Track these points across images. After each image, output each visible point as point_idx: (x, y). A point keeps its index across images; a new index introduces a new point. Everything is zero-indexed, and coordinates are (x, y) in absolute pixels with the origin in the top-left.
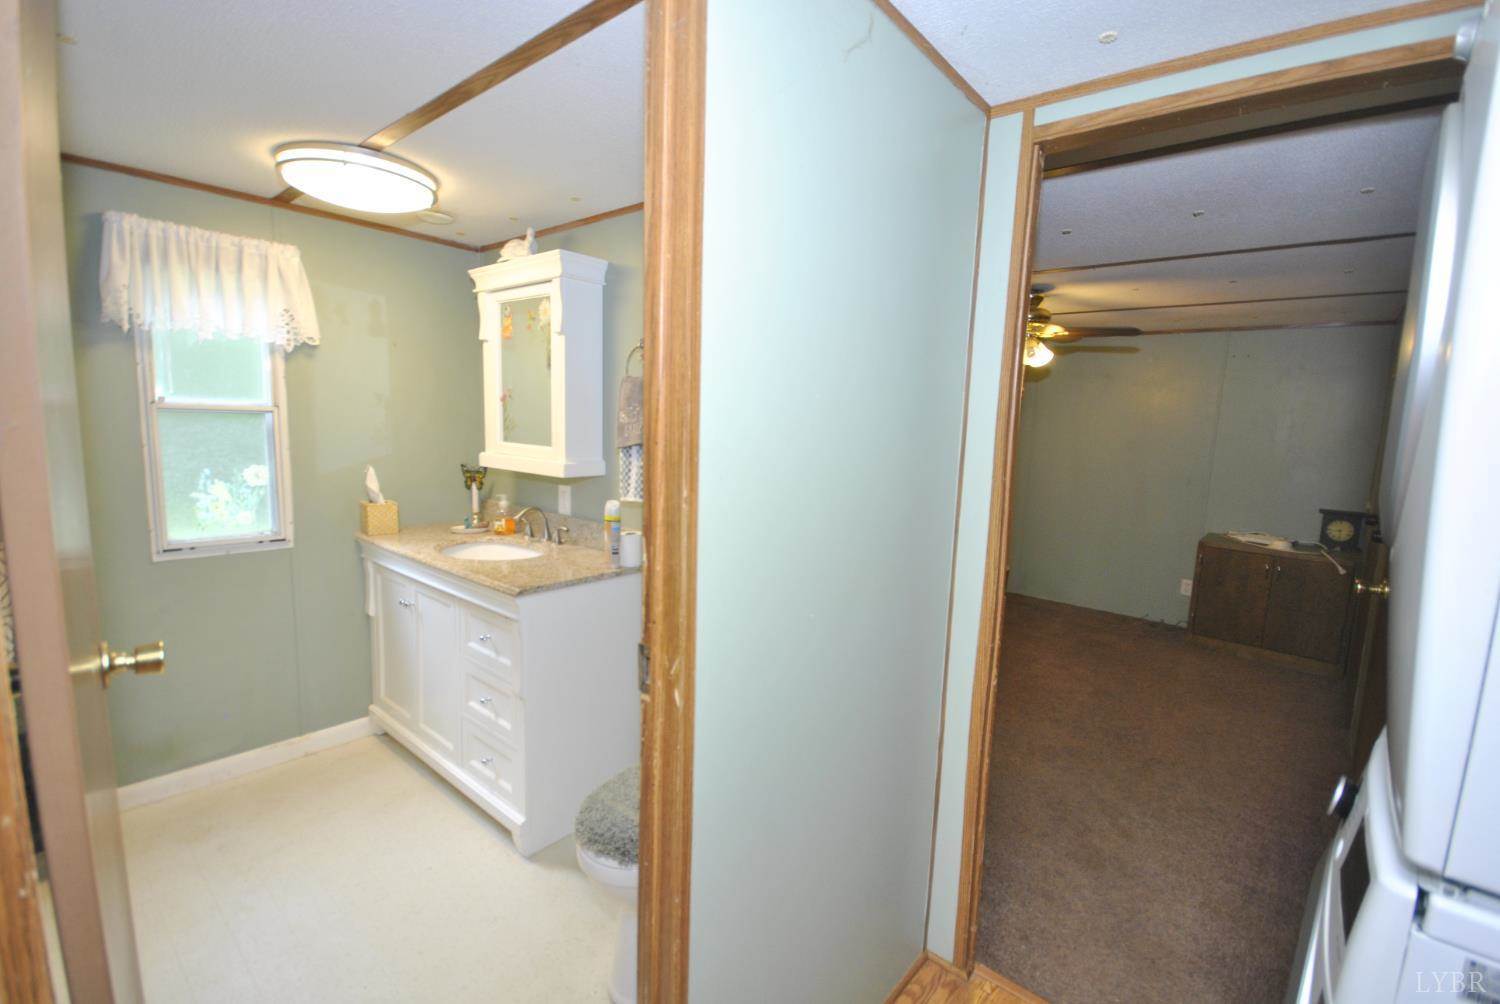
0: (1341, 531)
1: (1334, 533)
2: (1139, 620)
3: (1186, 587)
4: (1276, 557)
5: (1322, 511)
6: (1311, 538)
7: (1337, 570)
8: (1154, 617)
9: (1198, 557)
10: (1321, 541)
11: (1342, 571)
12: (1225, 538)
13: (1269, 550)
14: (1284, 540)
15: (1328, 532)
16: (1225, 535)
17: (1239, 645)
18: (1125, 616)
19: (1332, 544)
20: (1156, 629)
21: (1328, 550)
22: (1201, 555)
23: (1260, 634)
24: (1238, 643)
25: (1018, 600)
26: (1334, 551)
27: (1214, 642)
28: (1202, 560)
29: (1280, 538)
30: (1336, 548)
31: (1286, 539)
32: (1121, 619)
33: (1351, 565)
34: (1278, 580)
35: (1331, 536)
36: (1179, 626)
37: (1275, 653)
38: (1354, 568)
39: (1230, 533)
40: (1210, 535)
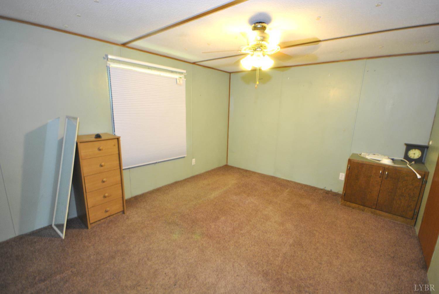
0: (415, 154)
2: (322, 190)
3: (342, 176)
4: (385, 168)
5: (405, 144)
6: (400, 156)
7: (416, 175)
8: (328, 189)
9: (348, 166)
10: (404, 158)
11: (419, 176)
12: (359, 156)
13: (381, 164)
14: (389, 158)
15: (408, 154)
16: (361, 154)
17: (365, 207)
18: (316, 188)
19: (410, 160)
20: (328, 195)
21: (409, 164)
22: (349, 165)
23: (376, 203)
24: (365, 206)
25: (273, 180)
26: (412, 164)
27: (354, 205)
28: (349, 168)
29: (387, 157)
30: (413, 162)
31: (389, 157)
32: (313, 190)
33: (423, 173)
34: (385, 178)
35: (410, 156)
36: (339, 193)
37: (382, 212)
38: (425, 175)
39: (363, 154)
40: (353, 154)
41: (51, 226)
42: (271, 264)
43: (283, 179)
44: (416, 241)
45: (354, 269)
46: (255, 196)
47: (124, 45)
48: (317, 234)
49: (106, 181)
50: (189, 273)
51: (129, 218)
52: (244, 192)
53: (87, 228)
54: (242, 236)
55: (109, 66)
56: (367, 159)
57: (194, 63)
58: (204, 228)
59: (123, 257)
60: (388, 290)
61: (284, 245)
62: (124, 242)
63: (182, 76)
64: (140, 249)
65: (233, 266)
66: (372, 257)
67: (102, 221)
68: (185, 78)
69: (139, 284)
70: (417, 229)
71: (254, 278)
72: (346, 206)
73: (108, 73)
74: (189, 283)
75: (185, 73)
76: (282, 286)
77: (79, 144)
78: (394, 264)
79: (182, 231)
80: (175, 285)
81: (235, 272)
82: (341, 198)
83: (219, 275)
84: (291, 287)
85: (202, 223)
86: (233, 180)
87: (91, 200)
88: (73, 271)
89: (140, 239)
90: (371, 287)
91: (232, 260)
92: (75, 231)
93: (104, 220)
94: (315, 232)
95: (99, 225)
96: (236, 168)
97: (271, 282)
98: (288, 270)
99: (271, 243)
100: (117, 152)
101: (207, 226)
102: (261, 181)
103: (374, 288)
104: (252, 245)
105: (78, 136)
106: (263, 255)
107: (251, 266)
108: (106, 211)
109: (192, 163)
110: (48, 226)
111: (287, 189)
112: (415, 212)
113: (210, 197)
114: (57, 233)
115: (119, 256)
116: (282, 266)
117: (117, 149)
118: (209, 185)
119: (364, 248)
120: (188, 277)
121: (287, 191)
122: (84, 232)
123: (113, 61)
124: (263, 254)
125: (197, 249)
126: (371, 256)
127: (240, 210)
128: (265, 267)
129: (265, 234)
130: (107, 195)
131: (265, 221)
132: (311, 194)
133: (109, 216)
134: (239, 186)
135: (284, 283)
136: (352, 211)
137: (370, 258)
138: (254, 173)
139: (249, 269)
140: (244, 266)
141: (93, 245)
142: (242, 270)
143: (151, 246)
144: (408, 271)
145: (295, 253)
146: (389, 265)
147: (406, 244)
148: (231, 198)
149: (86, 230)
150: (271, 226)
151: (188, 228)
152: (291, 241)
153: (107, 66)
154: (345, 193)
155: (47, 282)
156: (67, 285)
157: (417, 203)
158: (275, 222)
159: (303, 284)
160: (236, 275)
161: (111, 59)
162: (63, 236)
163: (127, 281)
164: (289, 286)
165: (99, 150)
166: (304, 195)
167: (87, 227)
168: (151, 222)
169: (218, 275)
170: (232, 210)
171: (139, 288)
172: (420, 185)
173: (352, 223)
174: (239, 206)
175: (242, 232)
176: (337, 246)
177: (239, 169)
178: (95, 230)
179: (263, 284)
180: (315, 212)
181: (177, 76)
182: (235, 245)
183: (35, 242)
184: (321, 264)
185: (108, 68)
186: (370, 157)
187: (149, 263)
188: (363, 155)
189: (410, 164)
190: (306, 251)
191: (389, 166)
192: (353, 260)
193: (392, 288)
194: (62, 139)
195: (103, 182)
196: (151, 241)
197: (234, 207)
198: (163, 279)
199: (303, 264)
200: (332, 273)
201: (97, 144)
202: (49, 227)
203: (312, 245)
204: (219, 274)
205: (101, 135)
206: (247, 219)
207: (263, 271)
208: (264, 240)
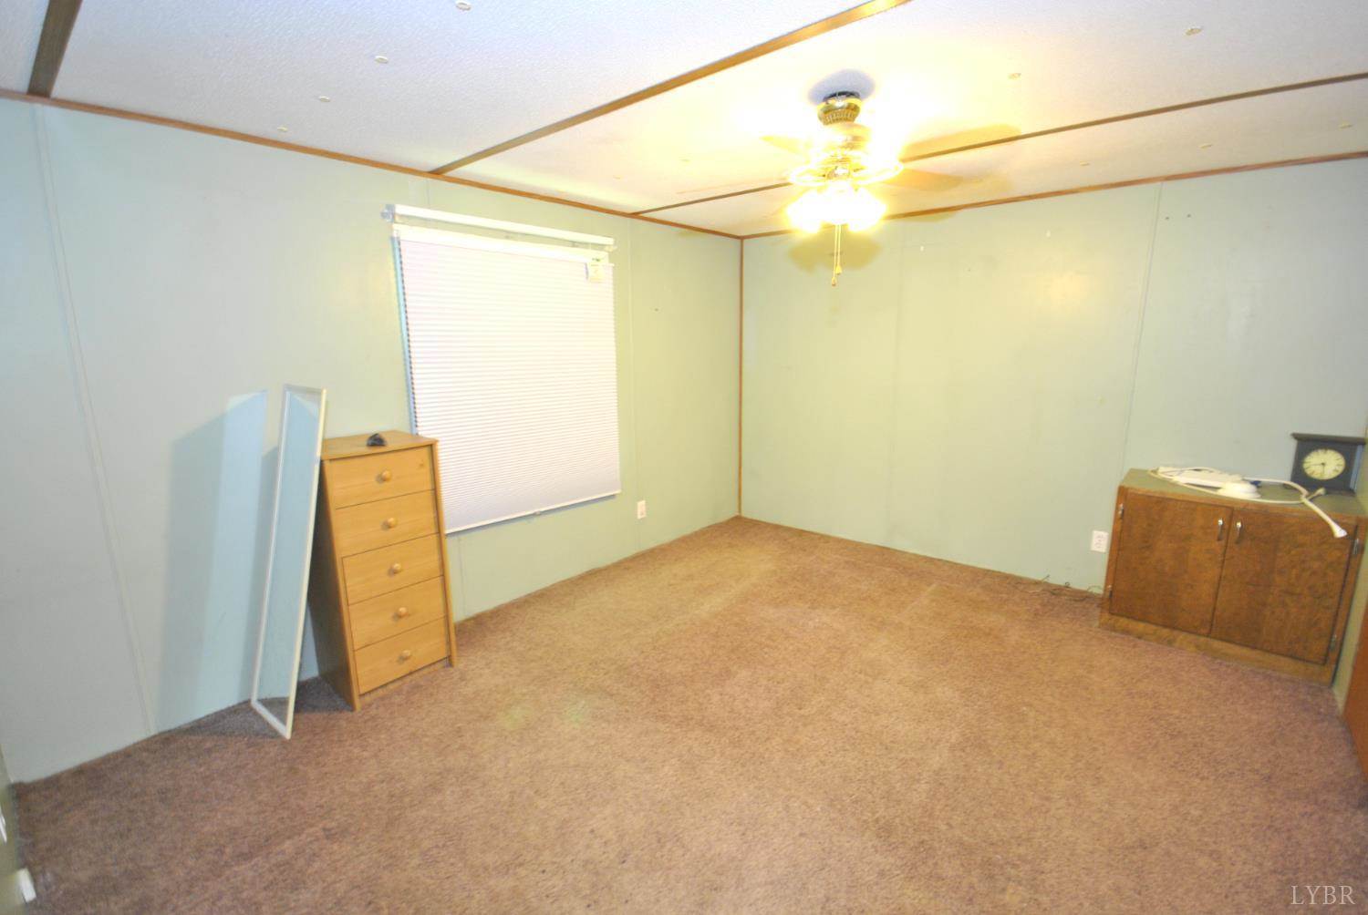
0: (1326, 465)
1: (1313, 468)
2: (1037, 583)
3: (1101, 542)
4: (1232, 510)
5: (1296, 436)
6: (1280, 473)
7: (1329, 528)
8: (1058, 579)
9: (1117, 509)
10: (1294, 479)
11: (1339, 532)
12: (1150, 475)
13: (1221, 498)
14: (1244, 480)
15: (1305, 466)
16: (1155, 472)
17: (1176, 633)
18: (1021, 578)
19: (1311, 484)
20: (1058, 599)
21: (1307, 497)
22: (1121, 505)
23: (1208, 617)
24: (1174, 628)
25: (884, 556)
26: (1319, 495)
27: (1141, 626)
28: (1120, 512)
29: (1238, 478)
30: (1321, 491)
31: (1246, 478)
32: (1014, 583)
33: (1353, 522)
34: (1237, 543)
35: (1308, 472)
36: (1091, 593)
37: (1232, 646)
38: (1357, 527)
39: (1162, 469)
40: (1133, 473)
41: (247, 702)
42: (899, 802)
43: (915, 555)
44: (1340, 729)
45: (1150, 812)
46: (834, 608)
47: (437, 173)
48: (1032, 714)
49: (401, 571)
50: (660, 828)
51: (468, 677)
52: (800, 597)
53: (352, 708)
54: (805, 725)
55: (398, 238)
56: (1175, 485)
57: (635, 215)
58: (690, 704)
59: (464, 788)
60: (1256, 869)
61: (933, 748)
62: (463, 747)
63: (603, 255)
64: (510, 765)
65: (787, 808)
66: (1202, 779)
67: (391, 687)
68: (611, 261)
69: (521, 860)
70: (1340, 694)
71: (853, 841)
72: (1115, 631)
73: (394, 257)
74: (662, 856)
75: (609, 245)
76: (936, 864)
77: (327, 464)
78: (1272, 797)
79: (627, 711)
80: (624, 862)
81: (794, 824)
82: (1098, 606)
83: (748, 833)
84: (962, 865)
85: (682, 688)
86: (762, 560)
87: (361, 627)
88: (327, 827)
89: (506, 737)
90: (1203, 862)
91: (781, 791)
92: (317, 717)
93: (396, 685)
94: (1025, 708)
95: (382, 698)
96: (767, 525)
97: (901, 851)
98: (951, 818)
99: (892, 742)
100: (429, 486)
101: (697, 697)
102: (847, 562)
103: (1214, 864)
104: (836, 748)
105: (324, 441)
106: (873, 777)
107: (839, 807)
108: (404, 659)
109: (636, 515)
110: (240, 704)
111: (930, 584)
112: (1333, 640)
113: (697, 612)
114: (268, 725)
115: (451, 785)
116: (932, 808)
117: (428, 477)
118: (690, 577)
119: (1177, 753)
120: (659, 841)
121: (930, 589)
122: (343, 720)
123: (408, 219)
124: (872, 773)
125: (673, 761)
126: (1201, 776)
127: (791, 648)
128: (881, 812)
129: (873, 718)
130: (403, 610)
131: (870, 680)
132: (1005, 596)
133: (411, 673)
134: (781, 578)
135: (940, 853)
136: (1134, 646)
137: (1198, 781)
138: (825, 538)
139: (833, 815)
140: (818, 809)
141: (376, 756)
142: (814, 819)
143: (541, 756)
144: (1315, 817)
145: (968, 771)
146: (1256, 800)
147: (1306, 737)
148: (762, 615)
149: (350, 714)
150: (890, 695)
151: (644, 704)
152: (954, 736)
153: (392, 239)
154: (1111, 592)
155: (258, 860)
156: (316, 865)
157: (1337, 614)
158: (900, 682)
159: (999, 857)
160: (797, 833)
161: (402, 216)
162: (286, 731)
163: (483, 852)
164: (958, 862)
165: (383, 479)
166: (983, 601)
167: (350, 705)
168: (532, 687)
169: (744, 834)
170: (766, 650)
171: (522, 872)
172: (1345, 559)
173: (1139, 680)
174: (787, 637)
175: (802, 712)
176: (1095, 749)
177: (777, 527)
178: (373, 712)
179: (878, 858)
180: (1022, 650)
181: (586, 255)
182: (786, 751)
183: (209, 751)
184: (1047, 799)
185: (395, 243)
186: (1185, 478)
187: (542, 804)
188: (1164, 472)
189: (1310, 497)
190: (1001, 763)
191: (1246, 504)
192: (1145, 787)
193: (1269, 864)
194: (277, 450)
195: (394, 572)
196: (540, 741)
197: (773, 641)
198: (588, 846)
199: (994, 802)
200: (1085, 826)
201: (377, 464)
202: (244, 706)
203: (1017, 745)
204: (746, 830)
205: (386, 438)
206: (815, 676)
207: (877, 821)
208: (871, 735)
